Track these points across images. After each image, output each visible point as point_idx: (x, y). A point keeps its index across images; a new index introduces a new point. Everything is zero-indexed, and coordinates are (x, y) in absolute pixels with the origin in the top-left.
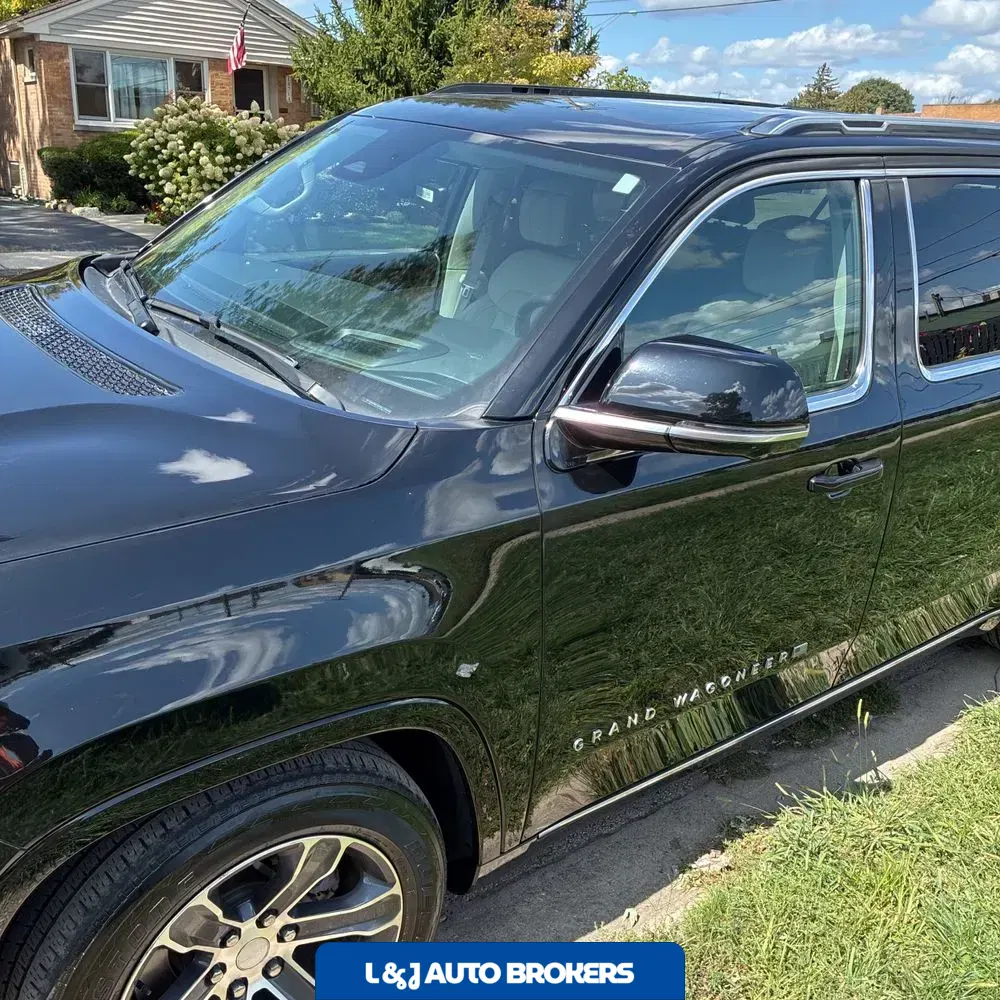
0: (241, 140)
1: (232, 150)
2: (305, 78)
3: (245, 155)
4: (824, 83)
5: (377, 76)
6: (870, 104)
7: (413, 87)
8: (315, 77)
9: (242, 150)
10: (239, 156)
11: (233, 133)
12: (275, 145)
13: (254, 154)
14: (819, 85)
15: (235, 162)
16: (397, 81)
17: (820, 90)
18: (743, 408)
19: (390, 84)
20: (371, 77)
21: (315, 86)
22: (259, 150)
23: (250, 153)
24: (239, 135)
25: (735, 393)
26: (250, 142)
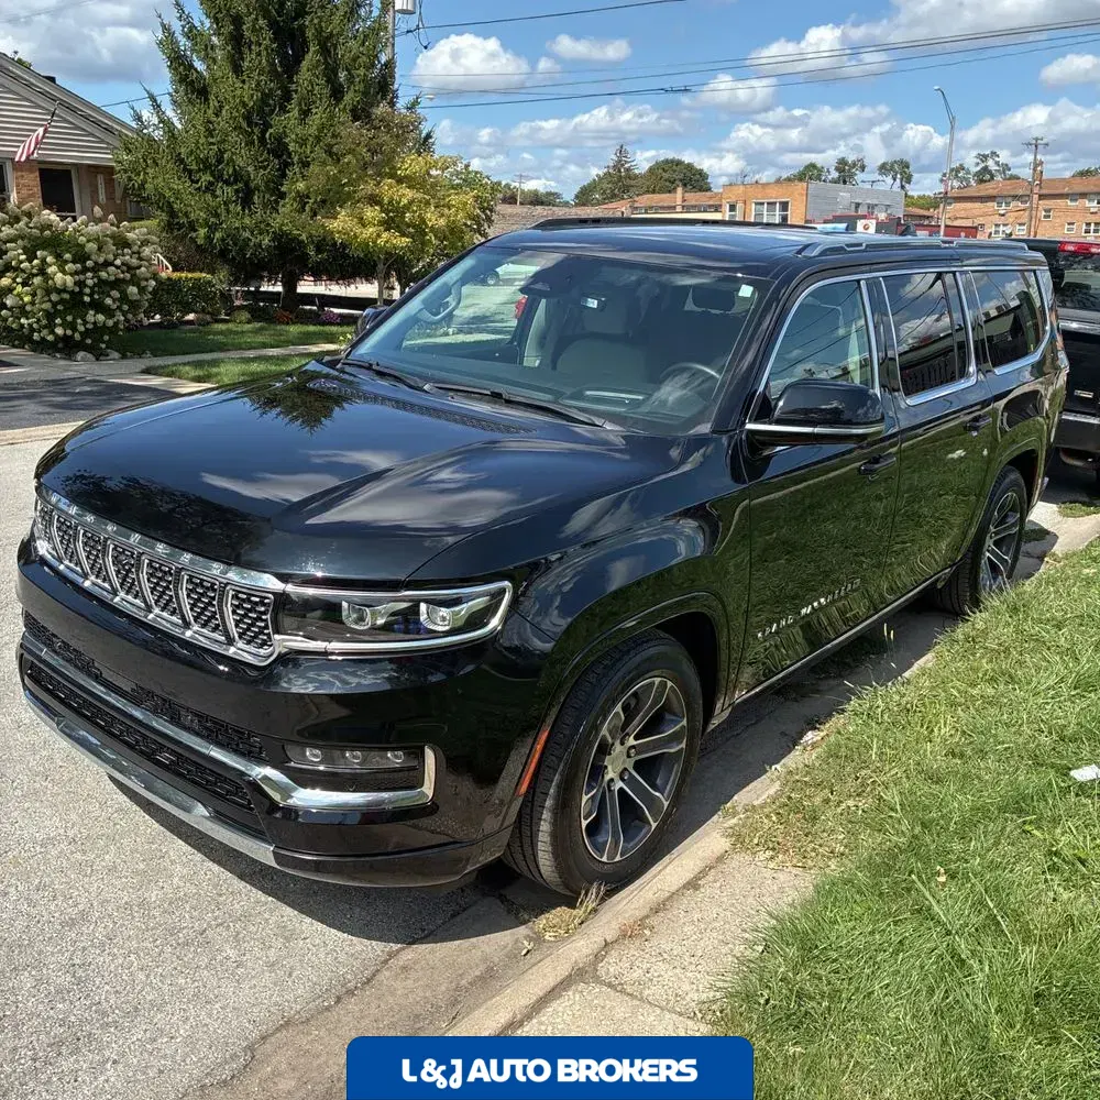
0: (92, 246)
1: (81, 257)
2: (130, 179)
3: (96, 263)
4: (623, 165)
5: (212, 175)
6: (667, 184)
7: (252, 185)
8: (141, 177)
9: (93, 257)
10: (89, 263)
11: (82, 239)
12: (125, 250)
13: (106, 261)
14: (618, 165)
15: (85, 270)
16: (236, 182)
17: (620, 171)
18: (846, 416)
19: (227, 183)
20: (206, 178)
21: (142, 186)
22: (111, 257)
23: (101, 260)
24: (88, 241)
25: (836, 408)
26: (100, 249)
